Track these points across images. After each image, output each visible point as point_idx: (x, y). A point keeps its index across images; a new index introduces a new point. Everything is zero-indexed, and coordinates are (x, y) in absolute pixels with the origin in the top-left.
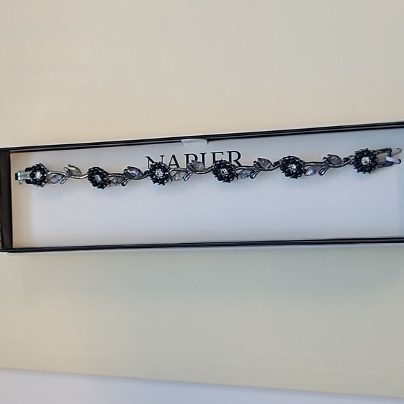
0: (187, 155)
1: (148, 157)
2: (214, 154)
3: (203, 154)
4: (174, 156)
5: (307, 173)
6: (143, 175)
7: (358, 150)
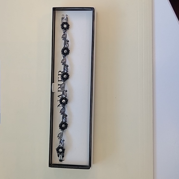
0: (58, 91)
1: (58, 106)
2: (59, 81)
3: (59, 85)
4: (58, 96)
5: (68, 46)
6: (64, 108)
7: (61, 28)
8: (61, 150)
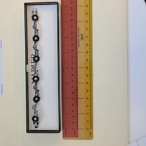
0: (32, 71)
1: (32, 83)
2: (32, 63)
3: (32, 66)
4: (32, 75)
5: (38, 34)
6: (36, 85)
7: (32, 20)
8: (35, 119)
